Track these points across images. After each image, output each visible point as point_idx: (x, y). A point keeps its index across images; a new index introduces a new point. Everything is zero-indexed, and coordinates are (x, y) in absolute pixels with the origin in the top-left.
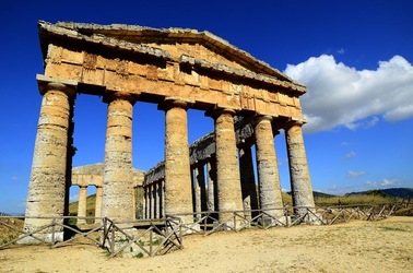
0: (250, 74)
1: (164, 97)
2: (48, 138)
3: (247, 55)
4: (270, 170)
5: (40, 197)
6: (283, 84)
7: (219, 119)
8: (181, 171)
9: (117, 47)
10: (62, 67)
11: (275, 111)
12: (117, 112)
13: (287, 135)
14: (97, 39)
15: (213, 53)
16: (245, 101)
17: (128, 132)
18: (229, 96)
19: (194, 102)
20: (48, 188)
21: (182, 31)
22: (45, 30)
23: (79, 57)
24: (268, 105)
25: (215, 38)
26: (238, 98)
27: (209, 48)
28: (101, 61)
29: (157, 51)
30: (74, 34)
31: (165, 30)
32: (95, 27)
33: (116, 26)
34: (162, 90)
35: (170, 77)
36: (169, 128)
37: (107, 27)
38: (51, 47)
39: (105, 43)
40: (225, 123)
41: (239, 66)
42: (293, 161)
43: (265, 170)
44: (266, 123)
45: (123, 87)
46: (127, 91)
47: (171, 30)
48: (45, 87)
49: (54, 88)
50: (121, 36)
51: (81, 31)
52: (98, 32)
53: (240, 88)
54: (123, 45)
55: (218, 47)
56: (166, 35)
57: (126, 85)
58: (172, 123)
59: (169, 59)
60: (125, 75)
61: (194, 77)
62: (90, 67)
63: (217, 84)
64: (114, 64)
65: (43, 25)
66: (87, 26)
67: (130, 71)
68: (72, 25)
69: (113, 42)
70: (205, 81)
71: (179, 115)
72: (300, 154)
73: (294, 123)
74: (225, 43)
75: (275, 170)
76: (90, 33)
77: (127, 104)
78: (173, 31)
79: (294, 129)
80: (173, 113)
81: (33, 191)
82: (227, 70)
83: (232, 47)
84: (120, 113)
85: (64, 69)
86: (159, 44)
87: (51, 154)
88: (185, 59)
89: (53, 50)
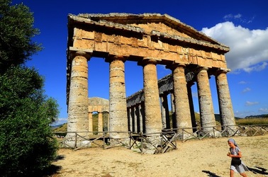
0: (194, 41)
1: (143, 57)
2: (78, 85)
3: (192, 28)
4: (207, 102)
5: (76, 120)
6: (215, 46)
7: (176, 70)
8: (155, 103)
9: (114, 27)
10: (83, 41)
11: (209, 64)
12: (116, 68)
13: (217, 79)
14: (102, 23)
16: (191, 58)
17: (123, 81)
18: (181, 56)
19: (161, 60)
20: (81, 114)
21: (151, 15)
22: (72, 20)
23: (92, 35)
24: (205, 61)
25: (171, 18)
27: (168, 25)
28: (104, 37)
29: (138, 29)
30: (89, 21)
31: (141, 15)
32: (100, 15)
33: (112, 15)
34: (142, 53)
35: (146, 45)
36: (146, 77)
37: (107, 15)
38: (75, 29)
39: (107, 25)
40: (179, 72)
41: (186, 36)
42: (221, 96)
43: (205, 102)
44: (204, 72)
45: (119, 52)
46: (121, 55)
47: (145, 15)
48: (74, 54)
49: (79, 55)
50: (115, 20)
51: (92, 19)
52: (102, 19)
53: (187, 50)
54: (118, 26)
55: (173, 24)
56: (141, 18)
57: (120, 51)
58: (148, 74)
59: (144, 34)
60: (119, 45)
61: (160, 44)
62: (99, 41)
63: (174, 48)
64: (112, 38)
65: (71, 17)
66: (96, 15)
67: (122, 42)
68: (87, 15)
69: (111, 25)
70: (166, 46)
71: (152, 69)
72: (225, 92)
73: (222, 72)
74: (178, 21)
75: (211, 102)
76: (97, 19)
77: (121, 63)
78: (146, 15)
79: (221, 75)
80: (148, 68)
81: (72, 117)
82: (180, 39)
83: (182, 23)
84: (117, 68)
85: (84, 43)
86: (137, 24)
87: (80, 94)
88: (154, 33)
89: (77, 31)
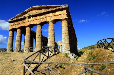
15: (36, 10)
26: (41, 19)
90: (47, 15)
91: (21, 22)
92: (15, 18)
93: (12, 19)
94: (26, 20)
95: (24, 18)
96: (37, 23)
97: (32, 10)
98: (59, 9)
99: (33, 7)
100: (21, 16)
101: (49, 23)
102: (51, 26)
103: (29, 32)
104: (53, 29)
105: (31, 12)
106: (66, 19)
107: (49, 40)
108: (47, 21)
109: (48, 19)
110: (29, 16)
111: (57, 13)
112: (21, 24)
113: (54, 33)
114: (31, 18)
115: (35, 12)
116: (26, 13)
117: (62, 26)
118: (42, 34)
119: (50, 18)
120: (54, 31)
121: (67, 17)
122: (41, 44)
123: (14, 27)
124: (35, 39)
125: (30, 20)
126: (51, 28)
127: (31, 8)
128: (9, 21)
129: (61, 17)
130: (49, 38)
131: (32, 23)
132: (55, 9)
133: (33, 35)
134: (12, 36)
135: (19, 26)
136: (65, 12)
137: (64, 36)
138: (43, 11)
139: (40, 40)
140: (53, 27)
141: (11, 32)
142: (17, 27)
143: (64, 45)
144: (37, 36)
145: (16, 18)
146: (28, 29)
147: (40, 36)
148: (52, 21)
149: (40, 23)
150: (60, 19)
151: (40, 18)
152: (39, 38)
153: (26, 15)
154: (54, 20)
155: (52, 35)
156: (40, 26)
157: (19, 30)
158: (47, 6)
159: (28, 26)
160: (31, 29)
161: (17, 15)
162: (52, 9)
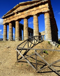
14: (6, 16)
15: (23, 6)
18: (25, 14)
21: (16, 6)
26: (27, 14)
27: (22, 5)
31: (13, 8)
33: (7, 13)
47: (14, 8)
53: (28, 11)
60: (10, 19)
63: (23, 13)
85: (4, 22)
90: (31, 10)
91: (11, 17)
92: (6, 15)
93: (5, 16)
94: (15, 15)
95: (14, 14)
96: (24, 17)
97: (19, 7)
98: (42, 3)
99: (20, 3)
100: (11, 12)
101: (34, 16)
102: (35, 19)
103: (18, 25)
104: (37, 21)
105: (18, 8)
106: (48, 12)
107: (34, 31)
108: (32, 15)
109: (33, 13)
110: (17, 12)
111: (40, 7)
112: (12, 19)
113: (38, 24)
114: (19, 13)
115: (21, 8)
116: (14, 9)
117: (45, 18)
118: (28, 26)
119: (34, 12)
120: (38, 23)
121: (49, 10)
122: (28, 34)
123: (7, 22)
124: (23, 30)
125: (18, 15)
126: (35, 20)
127: (18, 5)
128: (3, 17)
129: (44, 10)
130: (34, 29)
131: (20, 17)
132: (38, 3)
133: (21, 27)
134: (6, 29)
135: (10, 21)
136: (47, 5)
137: (46, 27)
138: (28, 6)
139: (27, 31)
140: (37, 19)
141: (5, 26)
142: (9, 22)
143: (47, 34)
144: (24, 28)
145: (8, 14)
146: (17, 23)
147: (27, 28)
148: (36, 15)
149: (26, 17)
150: (43, 12)
151: (26, 12)
152: (26, 29)
153: (15, 11)
154: (38, 13)
155: (36, 27)
156: (26, 19)
157: (10, 24)
158: (31, 1)
159: (17, 20)
160: (19, 22)
161: (8, 12)
162: (36, 4)
